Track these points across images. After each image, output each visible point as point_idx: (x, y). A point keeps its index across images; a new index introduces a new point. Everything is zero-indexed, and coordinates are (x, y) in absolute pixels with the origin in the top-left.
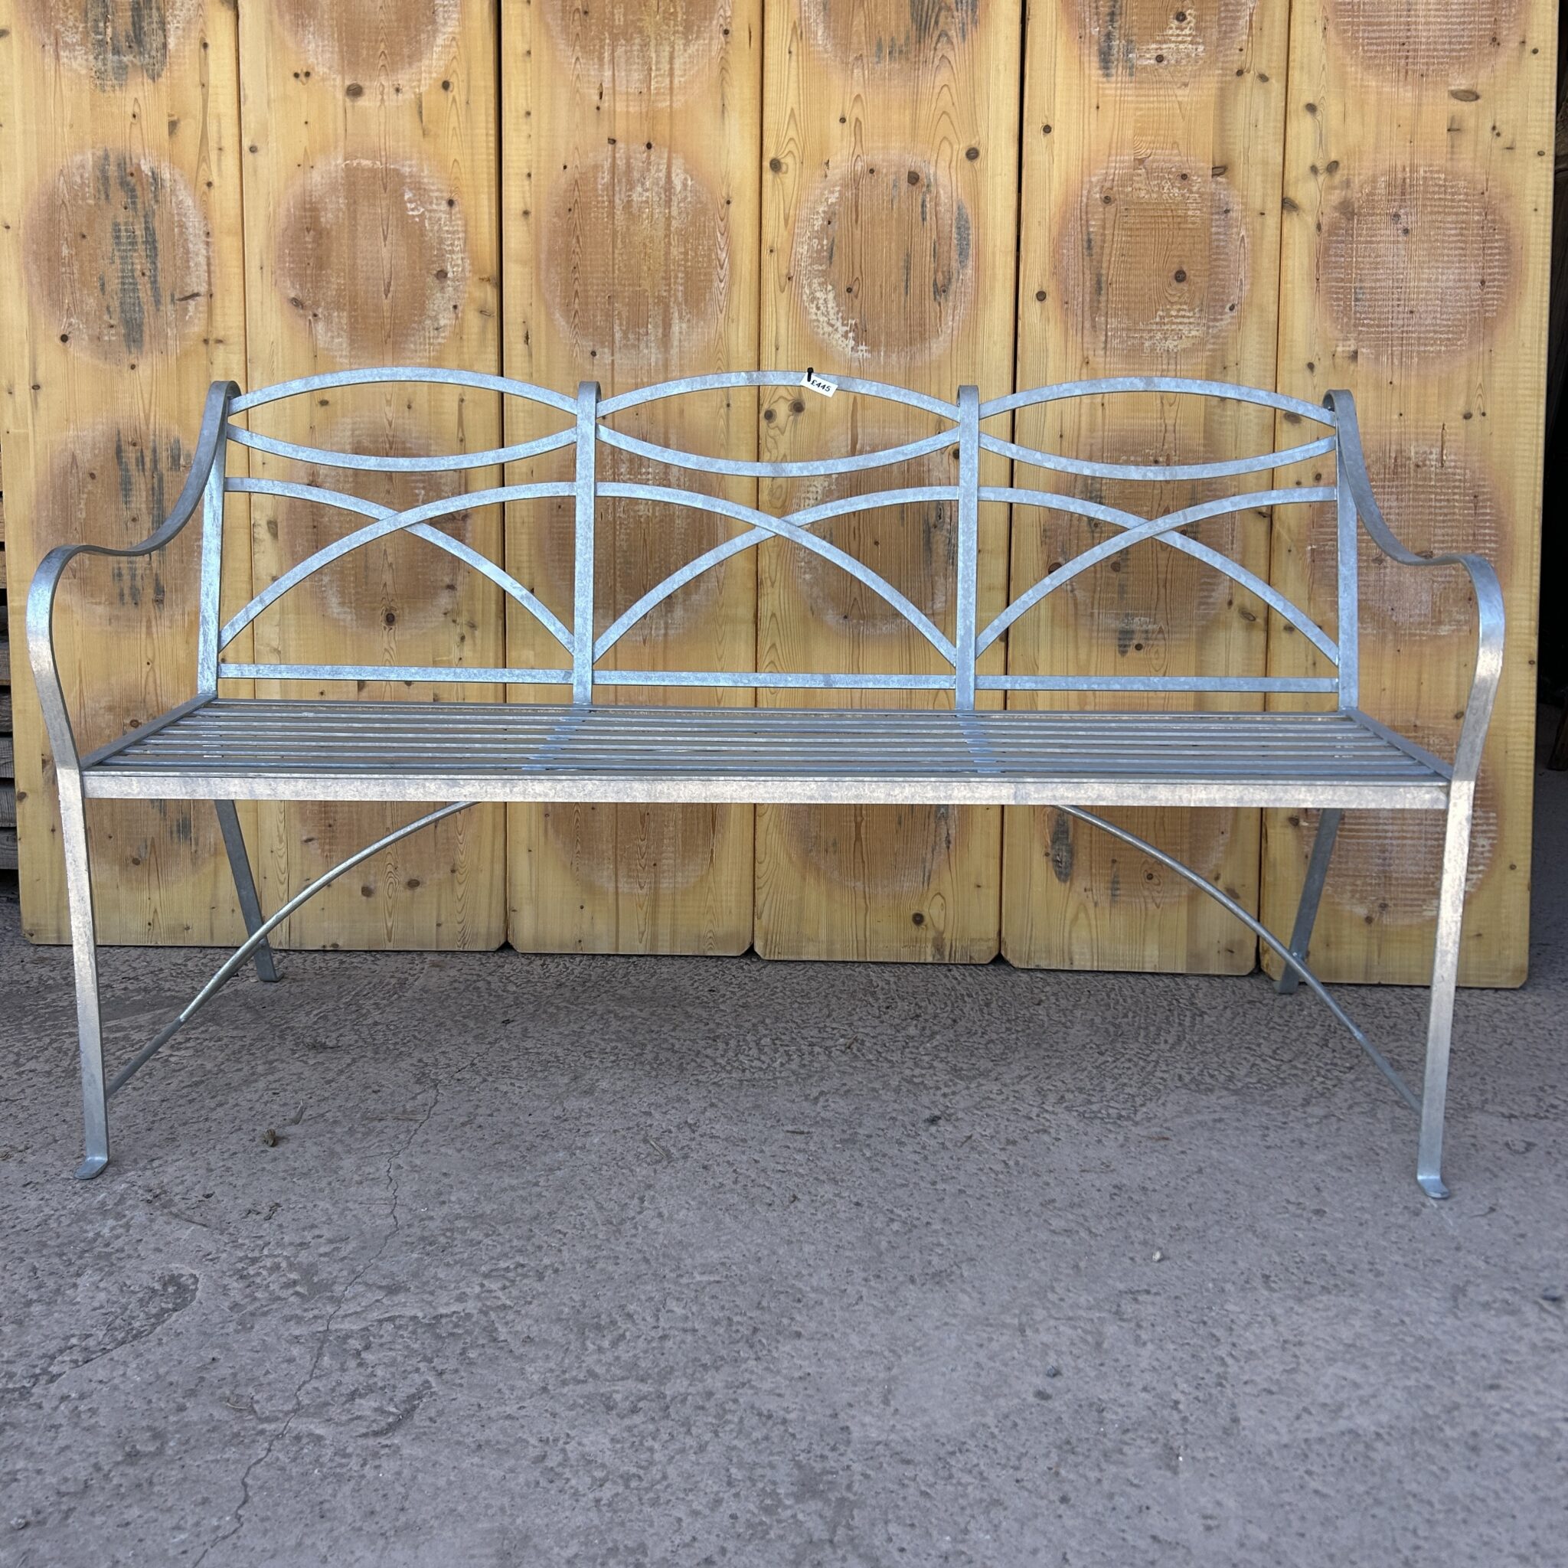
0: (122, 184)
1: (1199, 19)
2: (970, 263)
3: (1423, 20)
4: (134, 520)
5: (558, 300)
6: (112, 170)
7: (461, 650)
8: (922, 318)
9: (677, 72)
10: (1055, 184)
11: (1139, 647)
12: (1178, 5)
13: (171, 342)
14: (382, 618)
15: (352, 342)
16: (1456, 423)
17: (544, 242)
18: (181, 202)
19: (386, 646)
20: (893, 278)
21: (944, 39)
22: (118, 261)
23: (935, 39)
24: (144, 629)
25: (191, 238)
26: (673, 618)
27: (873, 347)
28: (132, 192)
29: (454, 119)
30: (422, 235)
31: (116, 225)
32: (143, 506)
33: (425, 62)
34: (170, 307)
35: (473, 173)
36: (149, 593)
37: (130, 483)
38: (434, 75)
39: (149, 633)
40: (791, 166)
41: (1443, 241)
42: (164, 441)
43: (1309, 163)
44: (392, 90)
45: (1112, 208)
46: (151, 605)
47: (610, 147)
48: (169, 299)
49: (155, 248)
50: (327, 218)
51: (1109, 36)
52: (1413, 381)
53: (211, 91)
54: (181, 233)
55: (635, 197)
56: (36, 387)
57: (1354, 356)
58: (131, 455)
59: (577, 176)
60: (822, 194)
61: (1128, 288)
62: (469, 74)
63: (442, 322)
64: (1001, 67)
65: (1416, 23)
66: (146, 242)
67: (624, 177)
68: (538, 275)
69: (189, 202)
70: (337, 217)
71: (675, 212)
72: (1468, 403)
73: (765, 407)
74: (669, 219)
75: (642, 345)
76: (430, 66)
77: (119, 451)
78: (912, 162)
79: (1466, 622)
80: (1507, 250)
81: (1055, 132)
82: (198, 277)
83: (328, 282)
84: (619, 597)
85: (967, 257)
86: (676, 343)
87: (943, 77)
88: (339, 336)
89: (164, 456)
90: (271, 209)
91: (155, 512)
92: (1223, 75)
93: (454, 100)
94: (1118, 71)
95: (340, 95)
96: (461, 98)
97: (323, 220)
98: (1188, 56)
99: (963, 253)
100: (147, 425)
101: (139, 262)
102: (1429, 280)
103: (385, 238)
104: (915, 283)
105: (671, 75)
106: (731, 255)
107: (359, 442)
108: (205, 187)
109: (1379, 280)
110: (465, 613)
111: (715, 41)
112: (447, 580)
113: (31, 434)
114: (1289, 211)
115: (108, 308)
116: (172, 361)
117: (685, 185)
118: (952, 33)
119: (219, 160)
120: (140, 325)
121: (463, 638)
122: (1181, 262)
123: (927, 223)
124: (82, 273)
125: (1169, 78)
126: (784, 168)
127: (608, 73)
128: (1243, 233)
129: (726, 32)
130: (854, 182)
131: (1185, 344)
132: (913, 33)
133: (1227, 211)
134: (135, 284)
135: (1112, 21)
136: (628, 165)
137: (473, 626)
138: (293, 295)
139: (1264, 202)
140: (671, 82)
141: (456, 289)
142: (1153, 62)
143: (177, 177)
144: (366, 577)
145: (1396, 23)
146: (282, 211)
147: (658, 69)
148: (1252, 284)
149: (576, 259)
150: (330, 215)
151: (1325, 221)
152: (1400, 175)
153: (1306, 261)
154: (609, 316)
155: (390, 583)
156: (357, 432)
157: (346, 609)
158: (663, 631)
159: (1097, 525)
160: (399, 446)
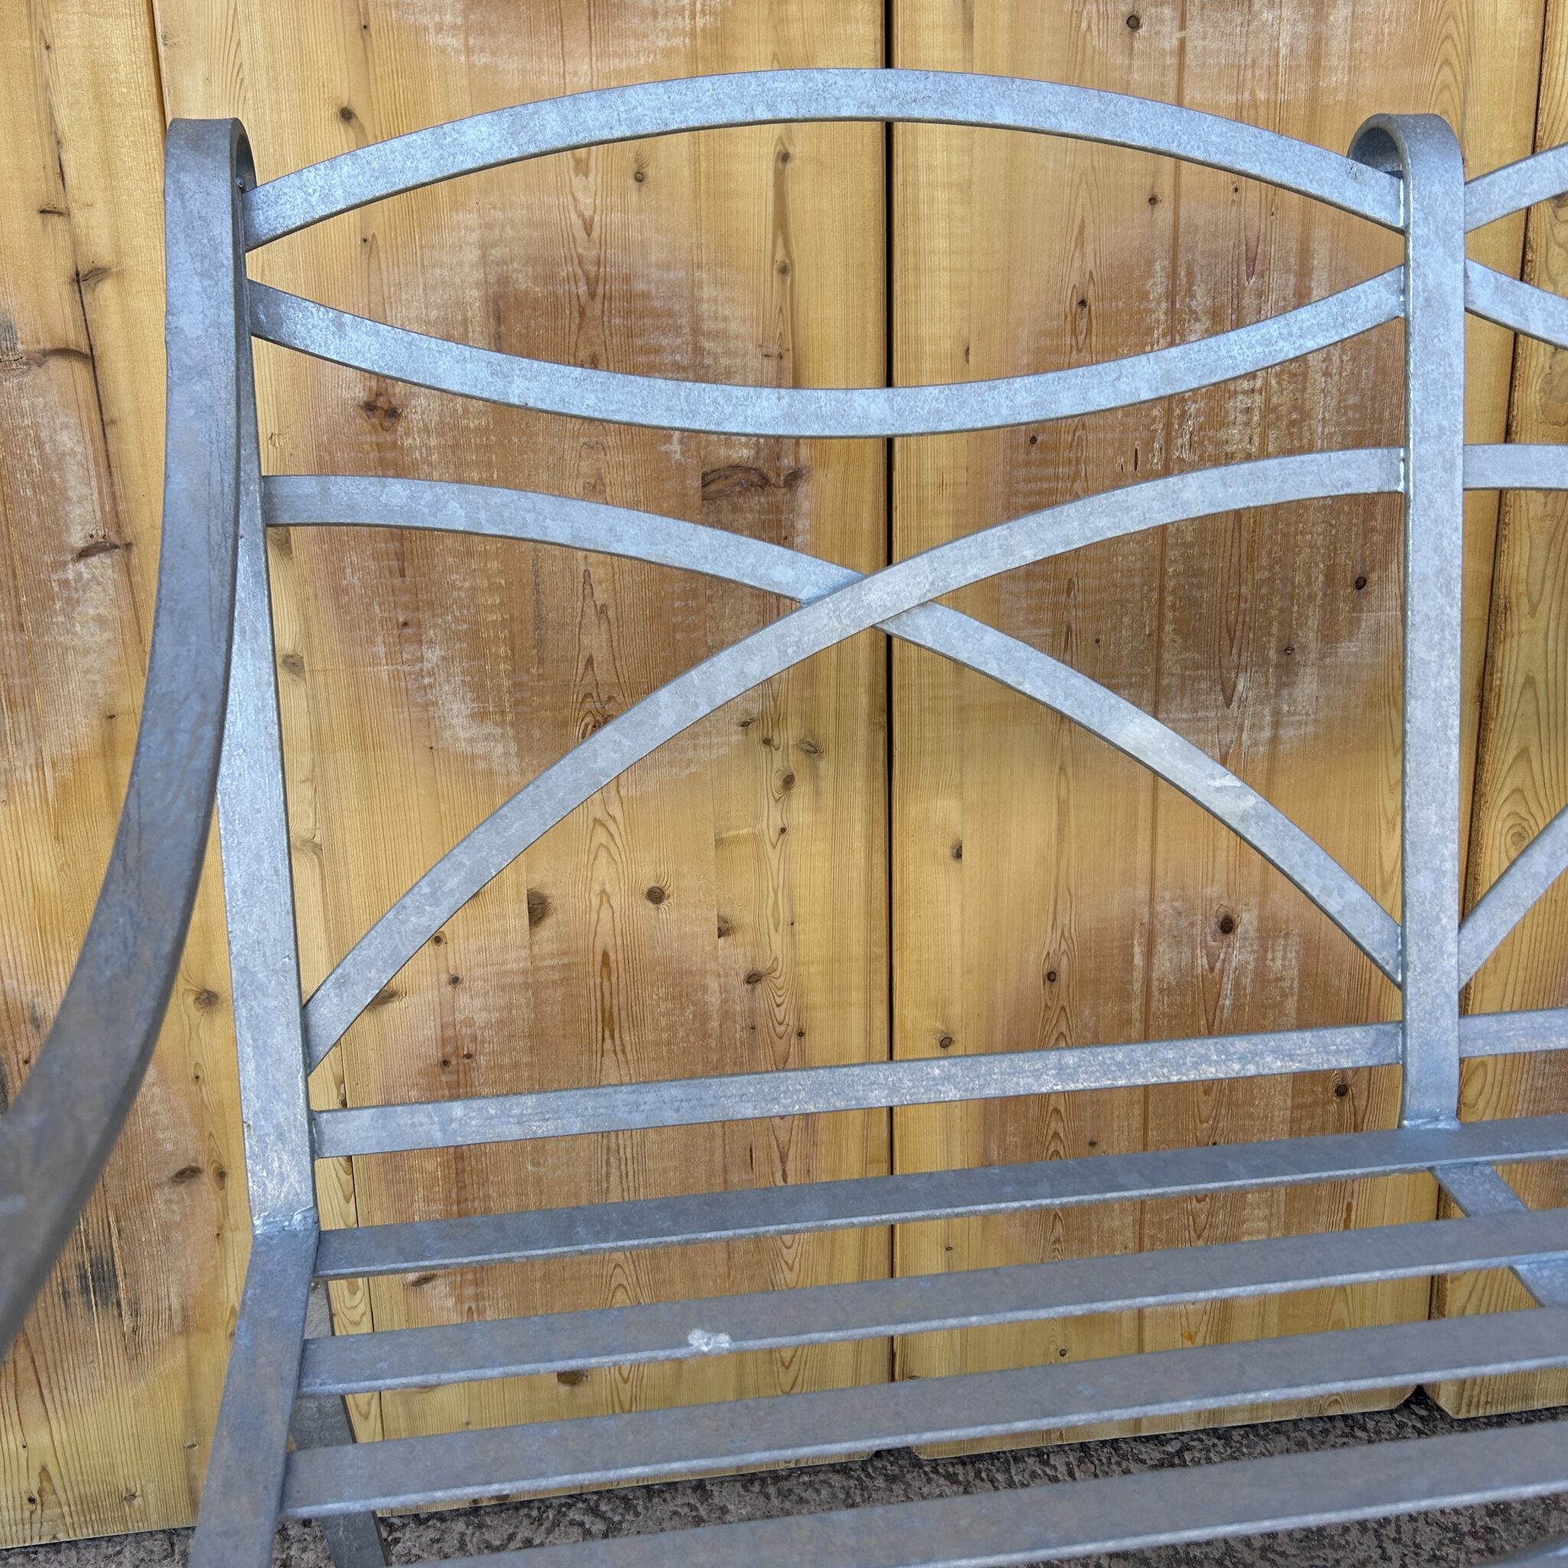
7: (785, 810)
19: (597, 811)
26: (1292, 702)
84: (1169, 657)
107: (503, 281)
110: (793, 719)
121: (788, 781)
137: (812, 750)
144: (540, 643)
155: (601, 656)
156: (495, 253)
157: (489, 728)
158: (1267, 733)
160: (616, 288)
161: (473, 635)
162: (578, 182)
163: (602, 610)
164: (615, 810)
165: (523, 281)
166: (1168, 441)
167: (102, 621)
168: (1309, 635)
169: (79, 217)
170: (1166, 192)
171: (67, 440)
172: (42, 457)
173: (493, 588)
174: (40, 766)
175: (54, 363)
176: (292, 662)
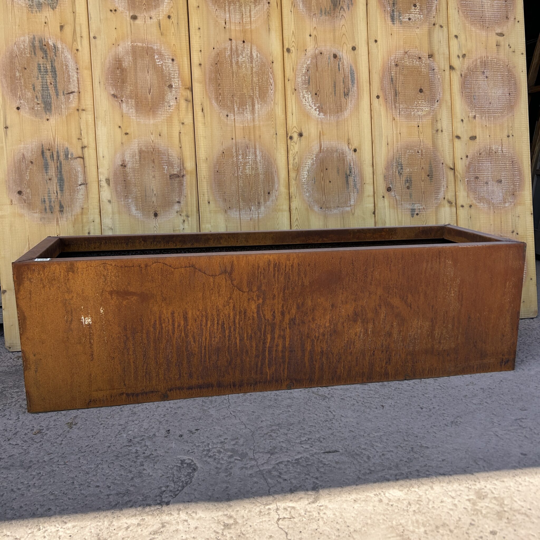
0: (41, 49)
1: (421, 6)
2: (355, 85)
3: (486, 10)
4: (50, 179)
5: (213, 96)
6: (37, 43)
7: (184, 226)
8: (340, 104)
9: (252, 16)
10: (380, 60)
11: (417, 214)
12: (414, 2)
13: (63, 110)
14: (153, 214)
15: (137, 111)
16: (505, 138)
17: (207, 76)
18: (66, 56)
19: (154, 225)
20: (330, 90)
21: (342, 9)
22: (40, 78)
23: (339, 9)
24: (55, 222)
25: (71, 70)
26: (260, 211)
27: (325, 114)
28: (45, 52)
29: (173, 29)
30: (162, 72)
31: (39, 64)
32: (54, 174)
33: (161, 8)
34: (62, 97)
35: (181, 49)
36: (57, 208)
37: (48, 165)
38: (165, 13)
39: (58, 223)
40: (294, 51)
41: (497, 81)
42: (62, 148)
43: (457, 55)
44: (149, 18)
45: (398, 68)
46: (58, 212)
47: (230, 42)
48: (62, 94)
49: (56, 74)
50: (125, 64)
51: (393, 11)
52: (492, 125)
53: (77, 15)
54: (66, 68)
55: (240, 60)
56: (6, 128)
57: (475, 117)
58: (48, 154)
59: (218, 52)
60: (305, 61)
61: (405, 95)
62: (178, 13)
63: (171, 104)
64: (361, 20)
65: (485, 11)
66: (52, 71)
67: (235, 52)
68: (206, 87)
69: (69, 56)
70: (129, 64)
71: (254, 66)
72: (508, 132)
73: (289, 135)
74: (252, 68)
75: (245, 113)
76: (163, 10)
77: (43, 152)
78: (334, 51)
79: (513, 202)
80: (515, 84)
81: (379, 42)
82: (74, 85)
83: (127, 88)
84: (241, 204)
85: (354, 83)
86: (257, 112)
87: (343, 22)
88: (131, 108)
89: (62, 154)
90: (103, 60)
91: (59, 176)
92: (429, 25)
93: (172, 22)
94: (397, 22)
95: (128, 19)
96: (175, 22)
97: (123, 65)
98: (418, 18)
99: (353, 82)
100: (54, 142)
101: (49, 79)
102: (494, 93)
103: (148, 73)
104: (337, 92)
105: (250, 17)
106: (274, 81)
107: (141, 149)
108: (76, 51)
109: (479, 93)
110: (184, 212)
111: (265, 6)
112: (177, 200)
113: (4, 146)
114: (452, 70)
115: (36, 97)
116: (64, 117)
117: (257, 56)
118: (345, 7)
119: (81, 41)
120: (50, 104)
121: (184, 221)
122: (421, 86)
123: (340, 72)
124: (25, 83)
125: (413, 25)
126: (291, 51)
127: (228, 15)
128: (439, 77)
129: (269, 3)
130: (315, 57)
131: (424, 113)
132: (332, 7)
133: (434, 70)
134: (47, 88)
135: (394, 6)
136: (237, 48)
137: (188, 216)
138: (112, 93)
139: (445, 67)
140: (250, 20)
141: (176, 92)
142: (407, 20)
143: (64, 47)
144: (146, 199)
145: (479, 11)
146: (107, 61)
147: (245, 15)
148: (443, 93)
149: (219, 81)
150: (126, 63)
151: (463, 73)
152: (484, 59)
153: (458, 86)
154: (232, 102)
155: (155, 201)
156: (140, 145)
157: (138, 212)
158: (257, 215)
159: (401, 174)
160: (157, 150)
161: (136, 198)
162: (151, 136)
163: (155, 195)
164: (157, 225)
165: (144, 149)
166: (238, 172)
167: (82, 195)
168: (262, 201)
169: (83, 140)
170: (234, 137)
171: (79, 169)
172: (76, 172)
173: (139, 191)
174: (72, 216)
175: (78, 159)
176: (110, 201)
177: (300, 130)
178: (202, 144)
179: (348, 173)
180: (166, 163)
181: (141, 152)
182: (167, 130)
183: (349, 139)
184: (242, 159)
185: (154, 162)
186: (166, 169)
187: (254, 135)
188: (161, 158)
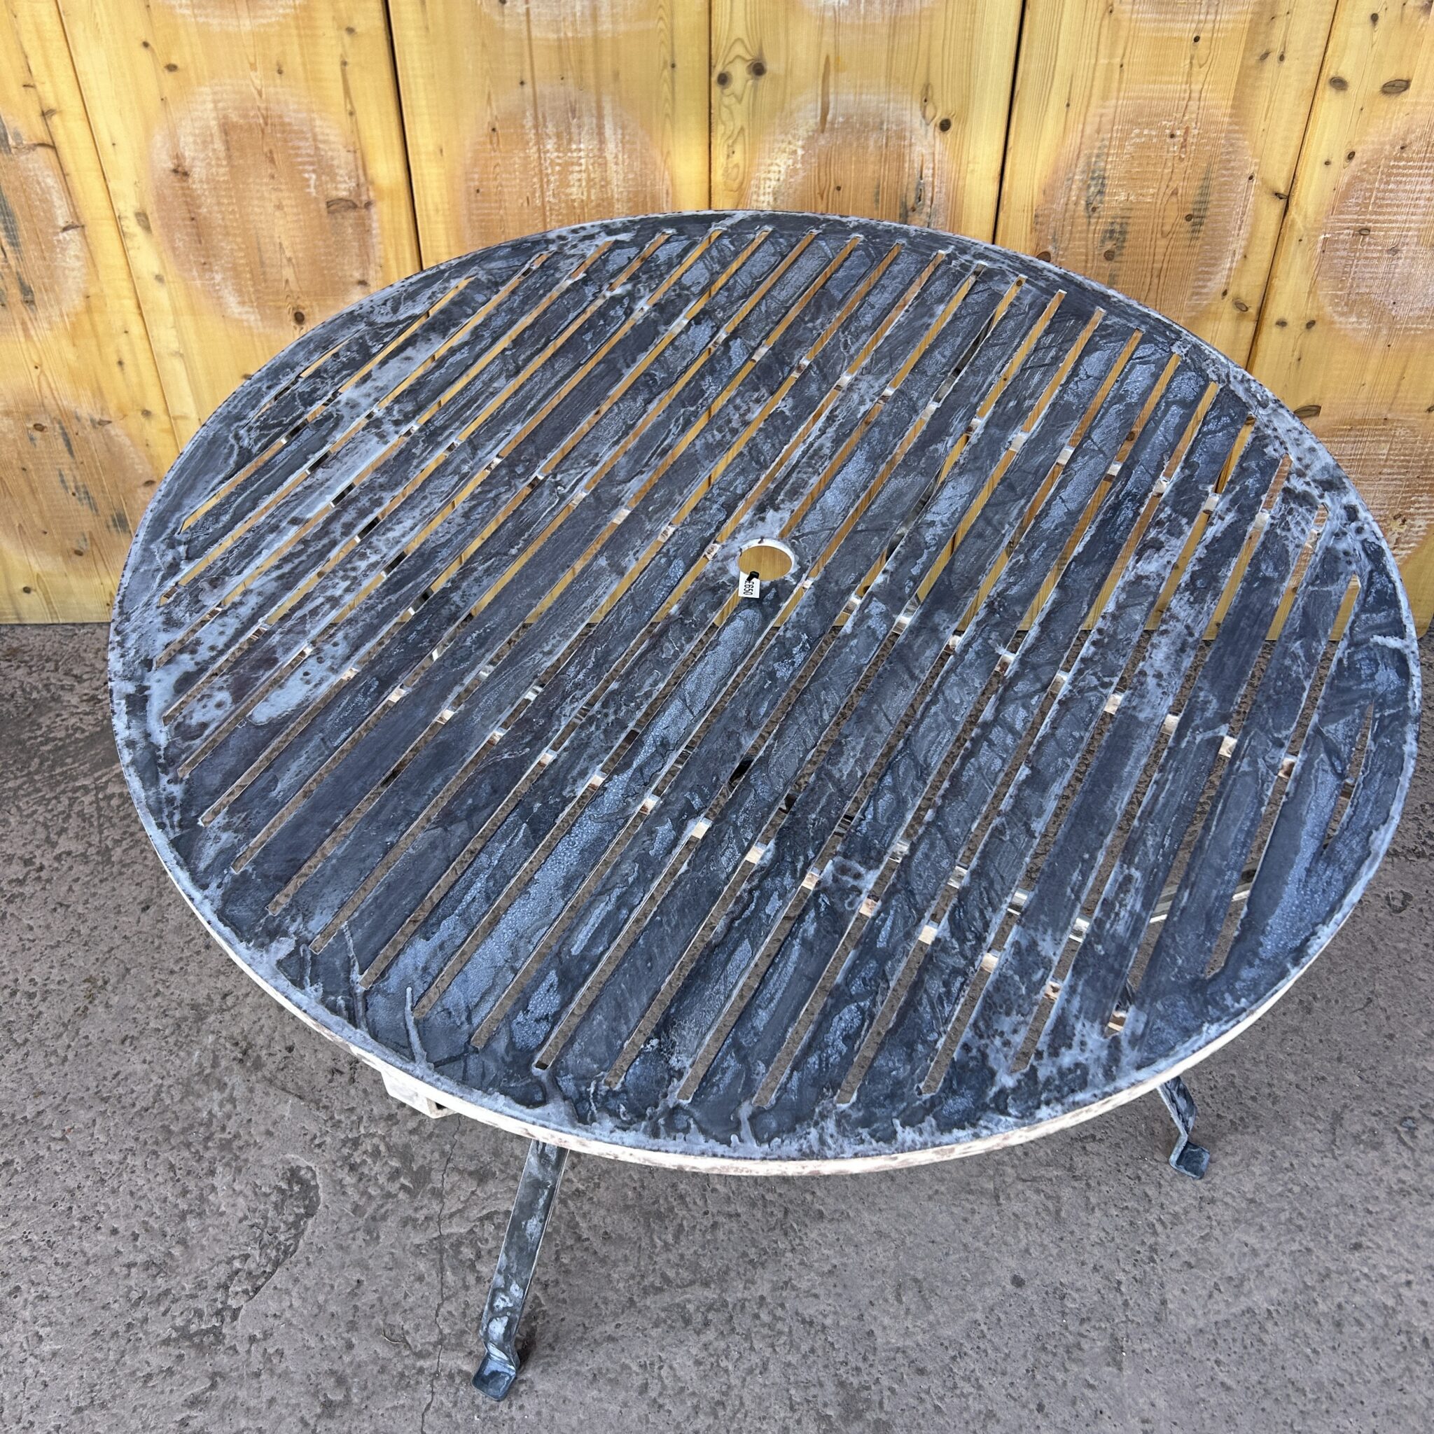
14: (290, 317)
24: (21, 333)
36: (15, 293)
39: (27, 336)
46: (20, 306)
57: (1428, 6)
73: (719, 69)
112: (357, 275)
144: (264, 273)
155: (292, 278)
156: (220, 105)
157: (247, 309)
159: (1094, 209)
160: (277, 120)
161: (234, 268)
162: (252, 74)
163: (289, 260)
165: (234, 117)
166: (543, 194)
169: (40, 88)
170: (527, 77)
171: (50, 182)
172: (41, 188)
173: (240, 249)
174: (62, 316)
175: (39, 149)
176: (159, 278)
177: (755, 53)
178: (423, 103)
179: (911, 202)
180: (312, 164)
181: (227, 129)
182: (303, 55)
183: (927, 87)
184: (558, 150)
185: (272, 161)
186: (312, 182)
187: (597, 72)
188: (293, 148)
